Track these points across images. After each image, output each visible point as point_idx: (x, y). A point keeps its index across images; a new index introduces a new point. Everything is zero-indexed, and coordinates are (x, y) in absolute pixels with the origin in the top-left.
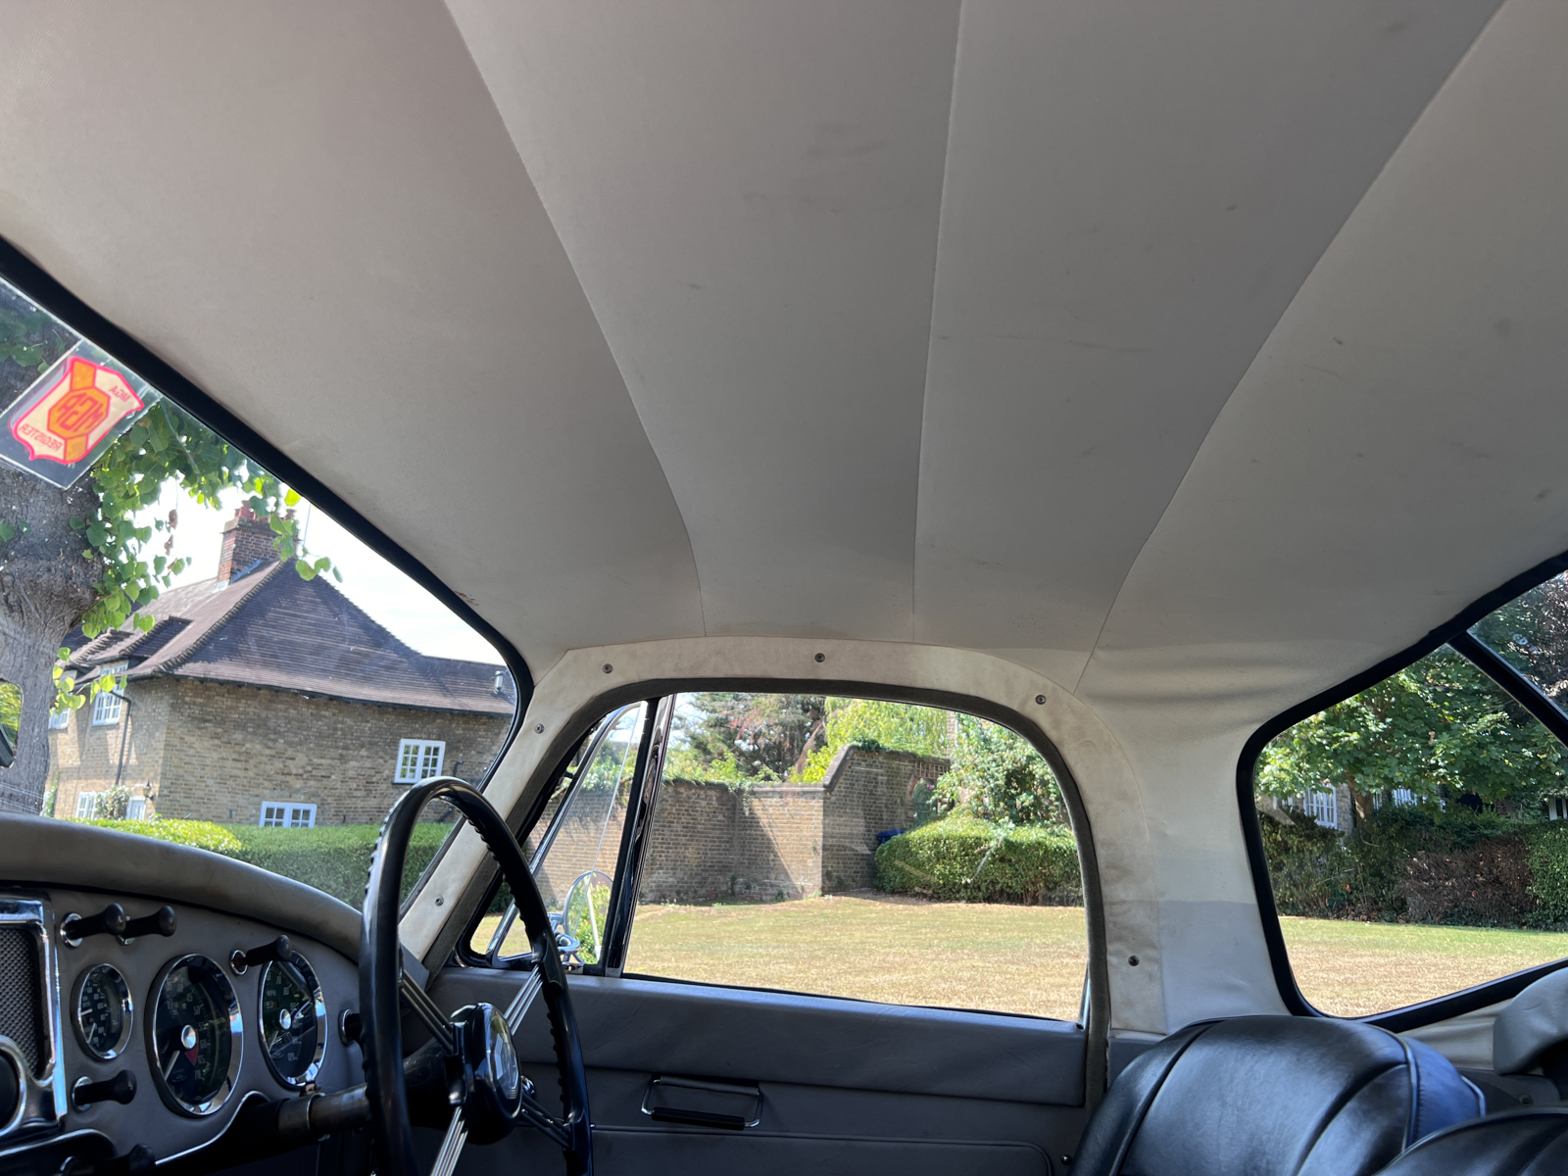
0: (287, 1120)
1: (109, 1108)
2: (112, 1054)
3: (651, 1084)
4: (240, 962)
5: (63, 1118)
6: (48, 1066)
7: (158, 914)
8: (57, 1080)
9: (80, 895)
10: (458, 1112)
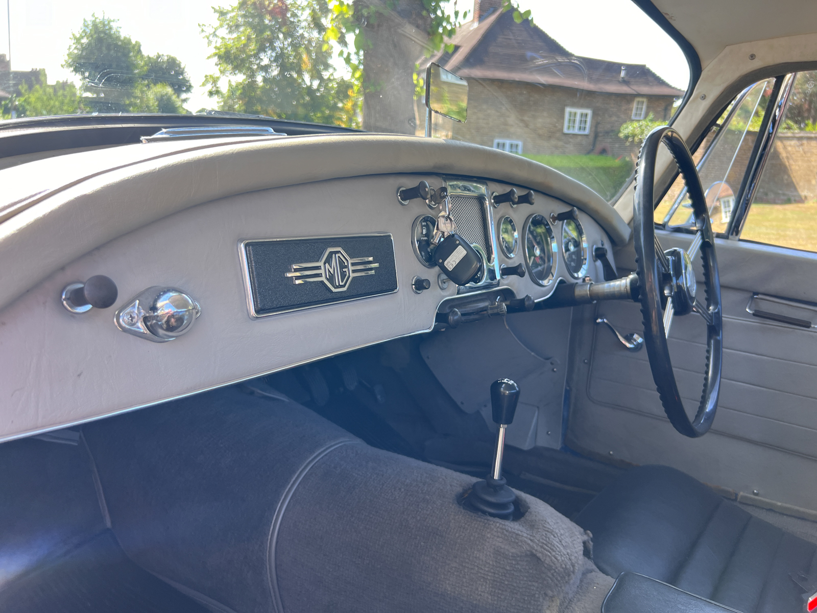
0: (579, 292)
1: (513, 278)
2: (512, 255)
3: (752, 298)
4: (554, 219)
5: (499, 280)
6: (492, 258)
7: (528, 194)
8: (496, 265)
9: (497, 184)
10: (670, 300)
